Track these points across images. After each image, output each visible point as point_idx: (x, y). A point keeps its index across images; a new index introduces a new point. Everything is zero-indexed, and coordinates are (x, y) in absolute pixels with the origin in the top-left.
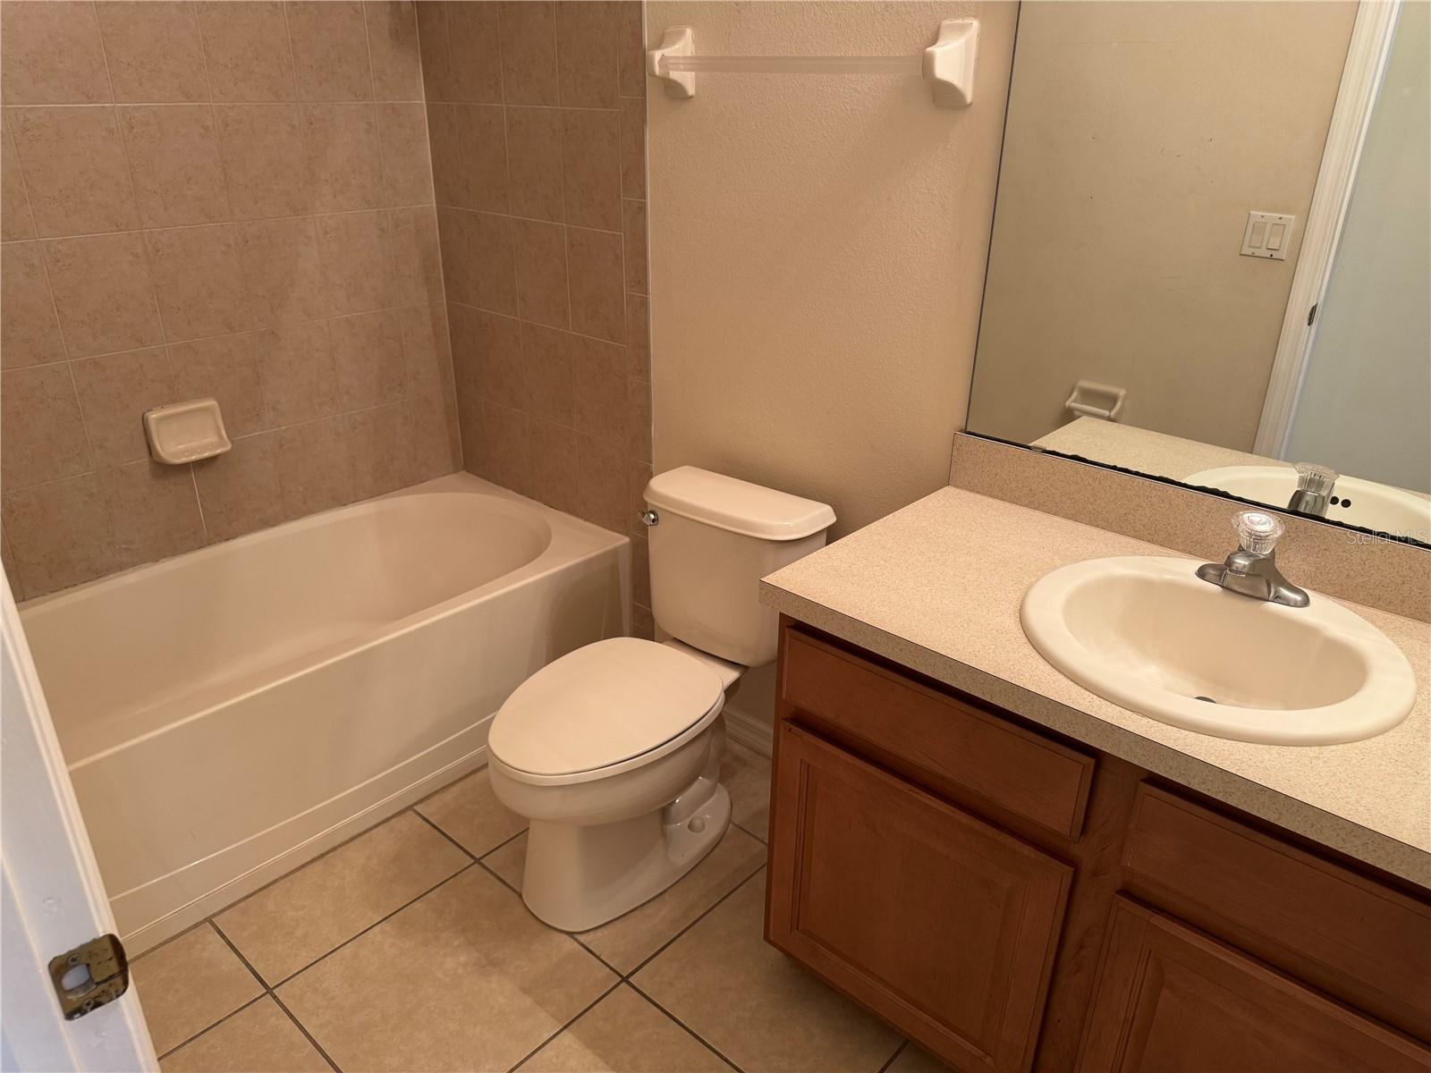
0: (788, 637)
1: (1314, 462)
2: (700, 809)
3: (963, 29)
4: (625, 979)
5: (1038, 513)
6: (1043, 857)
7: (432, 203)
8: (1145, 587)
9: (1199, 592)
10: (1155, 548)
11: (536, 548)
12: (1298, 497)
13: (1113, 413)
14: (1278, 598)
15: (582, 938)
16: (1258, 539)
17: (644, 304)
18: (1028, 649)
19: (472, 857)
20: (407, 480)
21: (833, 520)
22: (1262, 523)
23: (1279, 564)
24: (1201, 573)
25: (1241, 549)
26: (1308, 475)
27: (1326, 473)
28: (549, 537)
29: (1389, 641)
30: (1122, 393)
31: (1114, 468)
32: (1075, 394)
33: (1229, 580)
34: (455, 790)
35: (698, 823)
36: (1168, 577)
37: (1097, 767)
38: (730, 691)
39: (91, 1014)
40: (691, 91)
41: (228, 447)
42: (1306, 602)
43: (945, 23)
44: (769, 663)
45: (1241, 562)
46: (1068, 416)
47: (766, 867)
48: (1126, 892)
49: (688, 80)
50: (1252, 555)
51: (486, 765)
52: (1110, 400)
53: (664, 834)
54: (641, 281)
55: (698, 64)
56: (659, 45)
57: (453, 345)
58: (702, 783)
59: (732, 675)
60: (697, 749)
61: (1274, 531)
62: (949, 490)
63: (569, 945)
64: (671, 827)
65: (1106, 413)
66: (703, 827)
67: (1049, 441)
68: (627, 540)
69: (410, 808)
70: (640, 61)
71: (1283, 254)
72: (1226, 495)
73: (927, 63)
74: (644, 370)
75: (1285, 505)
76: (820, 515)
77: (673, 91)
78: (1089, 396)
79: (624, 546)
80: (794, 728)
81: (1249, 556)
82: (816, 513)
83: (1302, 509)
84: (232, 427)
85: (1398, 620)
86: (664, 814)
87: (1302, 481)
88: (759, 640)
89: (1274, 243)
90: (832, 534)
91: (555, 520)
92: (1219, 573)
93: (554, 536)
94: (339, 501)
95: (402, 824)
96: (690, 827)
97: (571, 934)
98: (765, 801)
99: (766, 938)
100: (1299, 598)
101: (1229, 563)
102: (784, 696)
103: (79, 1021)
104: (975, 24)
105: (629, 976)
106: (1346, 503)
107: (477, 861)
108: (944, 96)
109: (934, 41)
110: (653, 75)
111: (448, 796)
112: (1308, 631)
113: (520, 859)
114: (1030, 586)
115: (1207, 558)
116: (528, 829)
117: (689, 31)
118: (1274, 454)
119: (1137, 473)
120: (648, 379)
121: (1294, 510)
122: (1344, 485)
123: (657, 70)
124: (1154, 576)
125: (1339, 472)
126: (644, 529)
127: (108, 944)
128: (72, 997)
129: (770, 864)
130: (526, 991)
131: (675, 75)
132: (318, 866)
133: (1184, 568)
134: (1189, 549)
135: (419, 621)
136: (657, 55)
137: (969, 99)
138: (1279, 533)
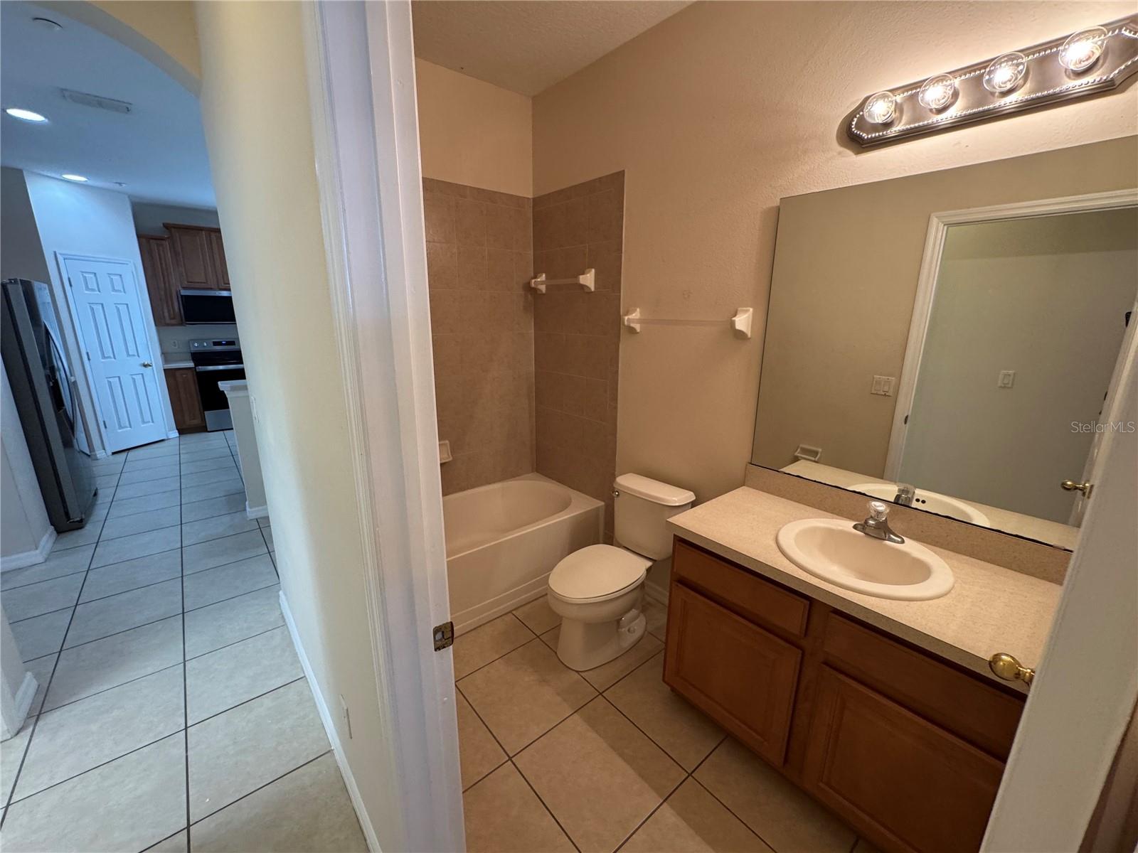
0: (677, 545)
1: (906, 483)
2: (634, 623)
3: (748, 311)
4: (601, 694)
5: (783, 499)
6: (788, 645)
7: (533, 368)
8: (830, 532)
9: (855, 535)
10: (835, 516)
11: (565, 505)
12: (898, 497)
13: (816, 459)
14: (891, 540)
15: (582, 674)
16: (879, 513)
17: (616, 408)
18: (780, 554)
19: (536, 635)
20: (513, 475)
21: (694, 498)
22: (881, 507)
23: (890, 525)
24: (855, 527)
25: (871, 517)
26: (902, 488)
27: (910, 487)
28: (570, 502)
29: (942, 561)
30: (820, 450)
31: (815, 481)
32: (799, 450)
33: (867, 531)
34: (529, 606)
35: (632, 629)
36: (840, 528)
37: (811, 605)
38: (649, 570)
39: (442, 650)
40: (638, 331)
41: (451, 459)
42: (903, 542)
43: (739, 309)
44: (668, 558)
45: (871, 522)
46: (796, 459)
47: (663, 651)
48: (826, 663)
49: (637, 327)
50: (876, 520)
51: (546, 594)
52: (816, 453)
53: (617, 632)
54: (615, 399)
55: (640, 321)
56: (627, 313)
57: (536, 422)
58: (634, 612)
59: (649, 564)
60: (634, 595)
61: (886, 510)
62: (743, 487)
63: (576, 676)
64: (620, 630)
65: (813, 459)
66: (634, 632)
67: (786, 470)
68: (603, 503)
69: (510, 612)
70: (618, 320)
71: (890, 393)
72: (864, 494)
73: (733, 323)
74: (614, 433)
75: (893, 501)
76: (689, 496)
77: (632, 331)
78: (805, 451)
79: (602, 506)
80: (680, 585)
81: (875, 520)
82: (686, 495)
83: (900, 502)
84: (453, 451)
85: (947, 552)
86: (618, 621)
87: (899, 490)
88: (663, 548)
89: (886, 388)
90: (693, 504)
91: (573, 494)
92: (862, 527)
93: (573, 501)
94: (489, 482)
95: (507, 618)
96: (629, 630)
97: (577, 671)
98: (664, 620)
99: (664, 680)
100: (900, 540)
101: (866, 522)
102: (675, 570)
103: (438, 652)
104: (751, 310)
105: (603, 692)
106: (923, 502)
107: (538, 637)
108: (740, 335)
109: (735, 316)
110: (624, 324)
111: (526, 608)
112: (905, 555)
113: (557, 638)
114: (780, 528)
115: (857, 521)
116: (561, 624)
117: (638, 310)
118: (892, 480)
119: (825, 484)
120: (616, 437)
121: (896, 502)
122: (920, 493)
123: (626, 323)
124: (833, 527)
125: (916, 487)
126: (612, 499)
127: (450, 625)
128: (437, 643)
129: (666, 649)
130: (558, 694)
131: (632, 325)
132: (473, 633)
133: (847, 525)
134: (850, 518)
135: (549, 521)
136: (626, 318)
137: (749, 335)
138: (888, 511)
